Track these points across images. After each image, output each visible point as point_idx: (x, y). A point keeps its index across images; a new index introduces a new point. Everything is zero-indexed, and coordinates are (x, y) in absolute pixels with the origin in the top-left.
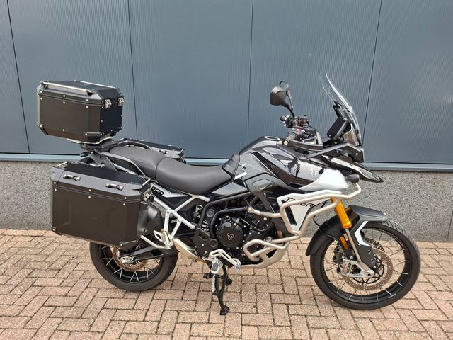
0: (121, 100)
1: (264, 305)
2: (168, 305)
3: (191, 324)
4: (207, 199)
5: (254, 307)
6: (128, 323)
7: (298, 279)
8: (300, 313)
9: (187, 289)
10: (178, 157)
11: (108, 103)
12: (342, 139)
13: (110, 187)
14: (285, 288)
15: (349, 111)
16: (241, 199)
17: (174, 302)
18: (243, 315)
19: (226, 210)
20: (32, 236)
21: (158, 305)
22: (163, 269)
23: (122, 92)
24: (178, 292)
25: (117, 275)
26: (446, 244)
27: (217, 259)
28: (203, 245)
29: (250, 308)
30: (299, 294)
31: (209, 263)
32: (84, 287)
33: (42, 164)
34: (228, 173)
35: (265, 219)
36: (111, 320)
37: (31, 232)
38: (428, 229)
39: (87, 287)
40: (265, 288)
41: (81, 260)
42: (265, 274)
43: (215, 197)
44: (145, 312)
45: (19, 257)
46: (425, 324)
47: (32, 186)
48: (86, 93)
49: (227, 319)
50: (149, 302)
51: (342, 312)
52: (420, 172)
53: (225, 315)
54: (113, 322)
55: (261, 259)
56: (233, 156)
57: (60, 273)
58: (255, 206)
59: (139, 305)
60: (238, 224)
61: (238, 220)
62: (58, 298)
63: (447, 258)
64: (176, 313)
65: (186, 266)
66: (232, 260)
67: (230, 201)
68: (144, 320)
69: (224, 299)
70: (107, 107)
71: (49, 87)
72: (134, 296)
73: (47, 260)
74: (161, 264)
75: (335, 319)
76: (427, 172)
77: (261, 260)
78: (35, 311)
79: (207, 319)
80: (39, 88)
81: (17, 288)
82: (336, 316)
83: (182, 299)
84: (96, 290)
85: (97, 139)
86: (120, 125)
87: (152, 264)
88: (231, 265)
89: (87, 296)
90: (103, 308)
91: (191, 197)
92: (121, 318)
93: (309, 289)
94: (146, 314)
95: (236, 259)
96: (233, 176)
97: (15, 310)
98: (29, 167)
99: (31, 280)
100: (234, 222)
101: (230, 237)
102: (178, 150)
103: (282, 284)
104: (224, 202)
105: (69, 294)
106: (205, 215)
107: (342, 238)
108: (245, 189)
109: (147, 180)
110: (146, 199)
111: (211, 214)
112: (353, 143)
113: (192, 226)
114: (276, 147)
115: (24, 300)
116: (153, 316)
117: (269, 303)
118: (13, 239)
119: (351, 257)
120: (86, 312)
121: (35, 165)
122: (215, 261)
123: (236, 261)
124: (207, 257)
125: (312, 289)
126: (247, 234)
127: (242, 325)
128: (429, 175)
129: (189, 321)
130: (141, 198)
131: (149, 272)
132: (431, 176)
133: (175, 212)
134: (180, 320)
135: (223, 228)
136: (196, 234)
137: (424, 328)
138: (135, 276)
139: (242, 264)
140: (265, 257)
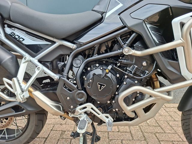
4: (73, 46)
19: (96, 57)
27: (85, 115)
28: (68, 98)
31: (76, 120)
34: (98, 12)
35: (144, 64)
42: (128, 131)
60: (110, 71)
61: (110, 67)
65: (61, 124)
66: (102, 116)
77: (136, 116)
87: (21, 122)
88: (101, 122)
91: (55, 43)
95: (108, 115)
101: (101, 87)
103: (145, 140)
111: (79, 64)
113: (56, 77)
122: (84, 117)
123: (107, 117)
124: (74, 112)
135: (92, 76)
136: (60, 86)
138: (4, 134)
139: (114, 121)
140: (141, 112)
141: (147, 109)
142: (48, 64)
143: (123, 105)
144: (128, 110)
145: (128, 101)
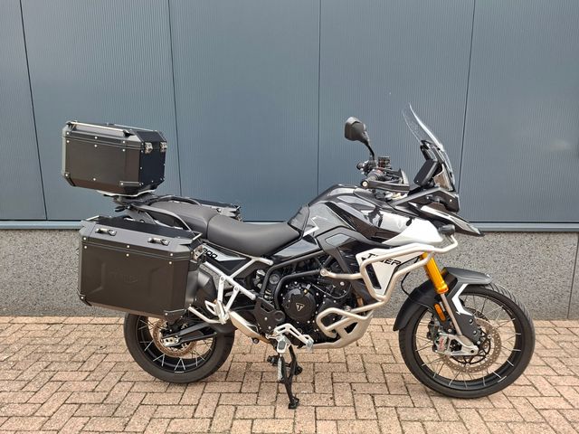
0: (164, 145)
1: (344, 396)
2: (222, 399)
3: (253, 420)
4: (270, 262)
5: (331, 398)
6: (173, 421)
7: (384, 366)
8: (389, 404)
9: (245, 381)
10: (233, 215)
11: (149, 146)
12: (432, 184)
13: (153, 242)
14: (370, 376)
15: (439, 149)
16: (312, 259)
17: (230, 395)
18: (317, 409)
19: (294, 274)
20: (48, 324)
21: (209, 399)
22: (215, 354)
23: (165, 136)
24: (234, 385)
25: (158, 363)
26: (567, 321)
27: (284, 337)
28: (266, 319)
29: (325, 400)
30: (386, 383)
31: (273, 342)
32: (116, 380)
33: (63, 233)
34: (296, 229)
35: (342, 284)
36: (151, 419)
37: (47, 319)
38: (544, 304)
39: (120, 381)
40: (343, 377)
41: (111, 350)
42: (344, 361)
43: (280, 260)
44: (194, 407)
45: (32, 349)
46: (545, 413)
47: (50, 261)
48: (122, 134)
49: (298, 413)
50: (199, 396)
51: (441, 403)
52: (530, 232)
53: (295, 408)
54: (154, 421)
55: (338, 335)
56: (301, 208)
57: (85, 365)
58: (329, 267)
59: (186, 400)
60: (308, 291)
61: (308, 287)
62: (82, 394)
63: (569, 338)
64: (233, 408)
65: (244, 354)
66: (302, 337)
67: (298, 262)
68: (193, 417)
69: (294, 390)
70: (147, 151)
71: (78, 128)
72: (179, 389)
73: (68, 351)
74: (214, 346)
75: (432, 410)
76: (538, 232)
77: (338, 337)
78: (54, 410)
79: (272, 414)
80: (66, 129)
81: (30, 384)
82: (434, 407)
83: (240, 392)
84: (131, 384)
85: (135, 190)
86: (163, 177)
87: (202, 347)
88: (301, 344)
89: (121, 390)
90: (141, 404)
91: (250, 259)
92: (164, 415)
93: (399, 376)
94: (195, 410)
95: (308, 336)
96: (301, 232)
97: (30, 409)
98: (47, 237)
99: (49, 375)
100: (304, 289)
101: (299, 307)
102: (233, 207)
103: (365, 372)
104: (291, 265)
105: (97, 389)
106: (268, 282)
107: (437, 306)
108: (317, 247)
109: (197, 234)
110: (196, 257)
111: (276, 281)
112: (446, 188)
113: (251, 295)
114: (354, 195)
115: (40, 397)
116: (204, 411)
117: (349, 394)
118: (24, 328)
119: (450, 330)
120: (119, 409)
121: (53, 234)
122: (282, 338)
123: (307, 338)
124: (272, 333)
125: (403, 377)
126: (320, 303)
127: (316, 419)
128: (540, 236)
129: (250, 416)
130: (191, 255)
131: (199, 359)
132: (544, 237)
133: (230, 279)
134: (238, 416)
135: (290, 296)
136: (257, 306)
137: (543, 417)
138: (181, 364)
139: (315, 343)
140: (343, 333)
141: (349, 329)
142: (243, 281)
143: (321, 325)
144: (326, 330)
145: (327, 321)
